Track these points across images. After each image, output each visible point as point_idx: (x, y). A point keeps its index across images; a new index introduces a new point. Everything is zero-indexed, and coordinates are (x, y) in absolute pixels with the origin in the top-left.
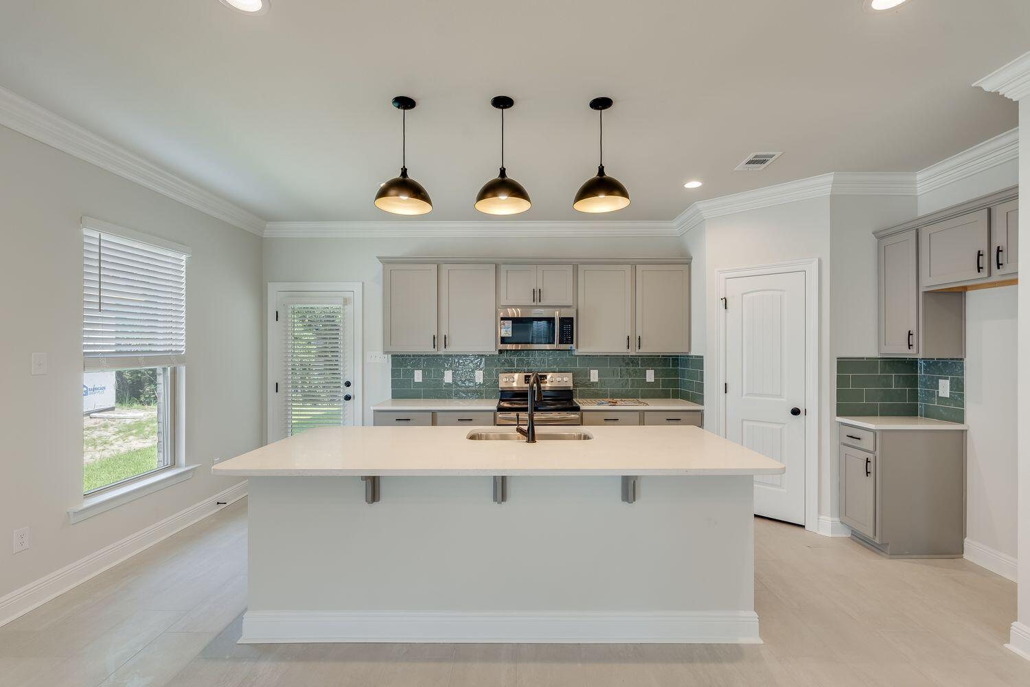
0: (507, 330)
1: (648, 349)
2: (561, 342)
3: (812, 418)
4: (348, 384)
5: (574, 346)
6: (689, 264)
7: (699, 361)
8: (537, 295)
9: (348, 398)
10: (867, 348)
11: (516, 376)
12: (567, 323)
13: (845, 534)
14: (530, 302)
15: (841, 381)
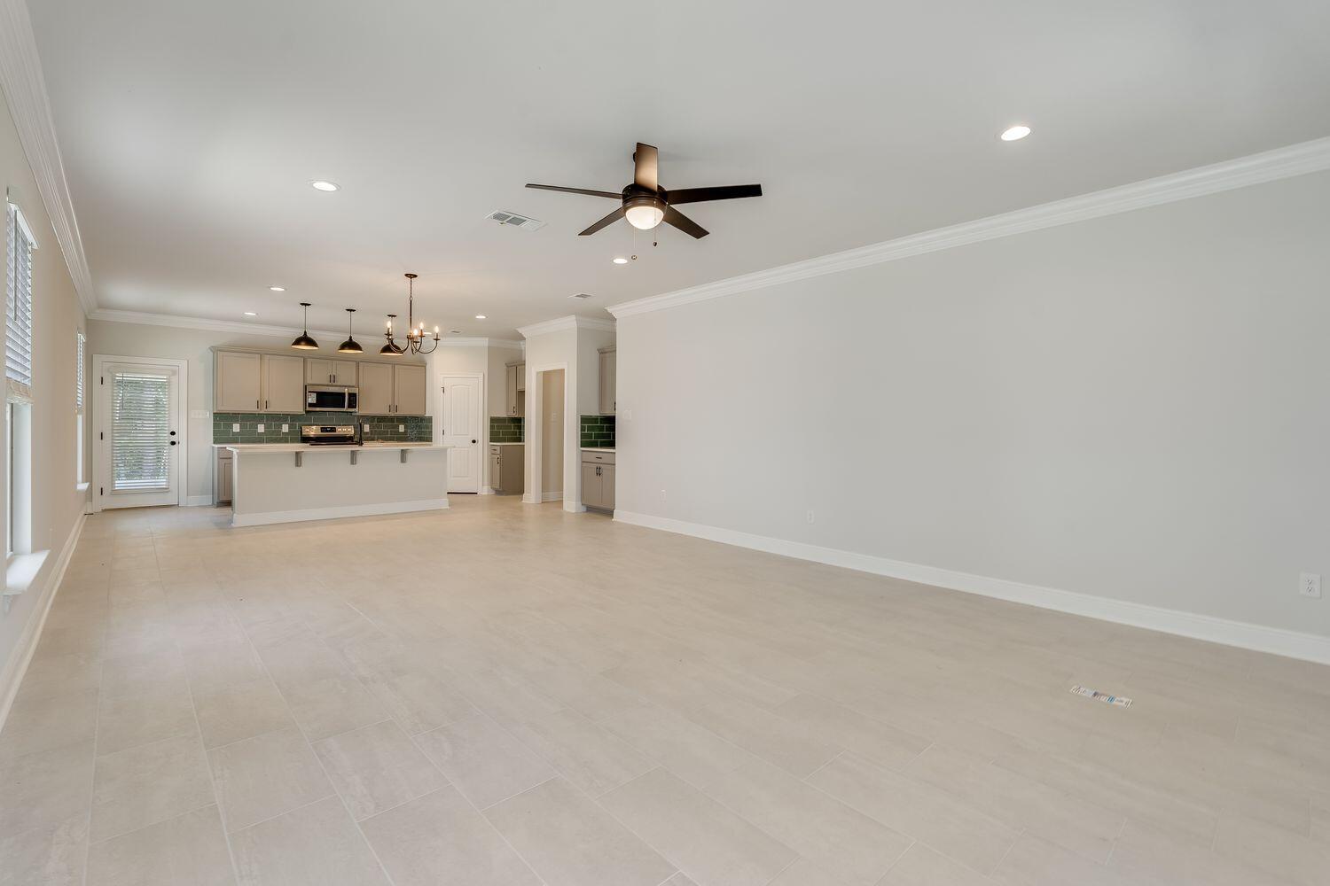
0: (312, 399)
1: (401, 413)
2: (349, 407)
3: (480, 444)
4: (173, 433)
5: (356, 410)
6: (425, 367)
7: (430, 419)
8: (333, 378)
9: (173, 443)
10: (502, 414)
11: (314, 427)
12: (353, 396)
13: (493, 493)
14: (328, 383)
15: (492, 427)
